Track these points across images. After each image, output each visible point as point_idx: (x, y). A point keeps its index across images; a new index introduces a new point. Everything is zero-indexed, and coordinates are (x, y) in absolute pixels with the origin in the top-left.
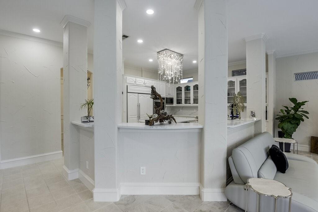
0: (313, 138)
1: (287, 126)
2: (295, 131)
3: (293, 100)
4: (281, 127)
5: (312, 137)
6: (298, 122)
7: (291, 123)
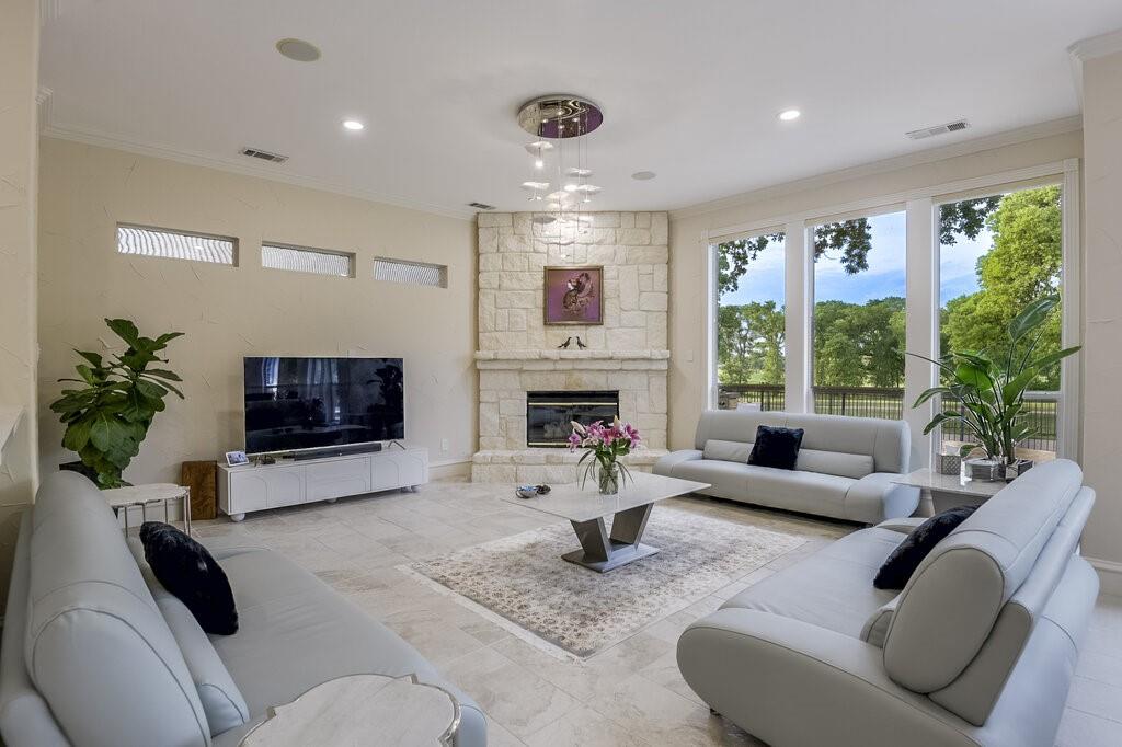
0: (189, 469)
1: (105, 434)
2: (135, 451)
3: (123, 327)
4: (83, 444)
5: (184, 464)
6: (148, 413)
7: (122, 420)
